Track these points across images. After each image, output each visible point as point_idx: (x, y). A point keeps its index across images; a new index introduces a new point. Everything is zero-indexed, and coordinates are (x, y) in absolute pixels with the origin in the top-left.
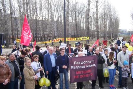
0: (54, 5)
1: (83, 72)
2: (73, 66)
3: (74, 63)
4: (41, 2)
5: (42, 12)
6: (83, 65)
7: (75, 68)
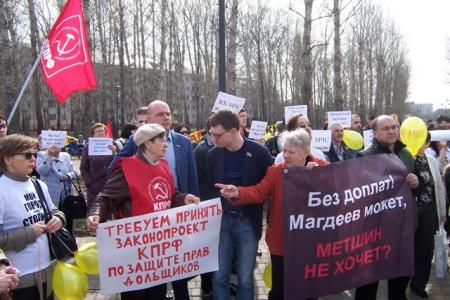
0: (184, 14)
1: (350, 242)
2: (301, 217)
3: (311, 199)
4: (141, 6)
5: (143, 37)
6: (351, 207)
7: (312, 223)
